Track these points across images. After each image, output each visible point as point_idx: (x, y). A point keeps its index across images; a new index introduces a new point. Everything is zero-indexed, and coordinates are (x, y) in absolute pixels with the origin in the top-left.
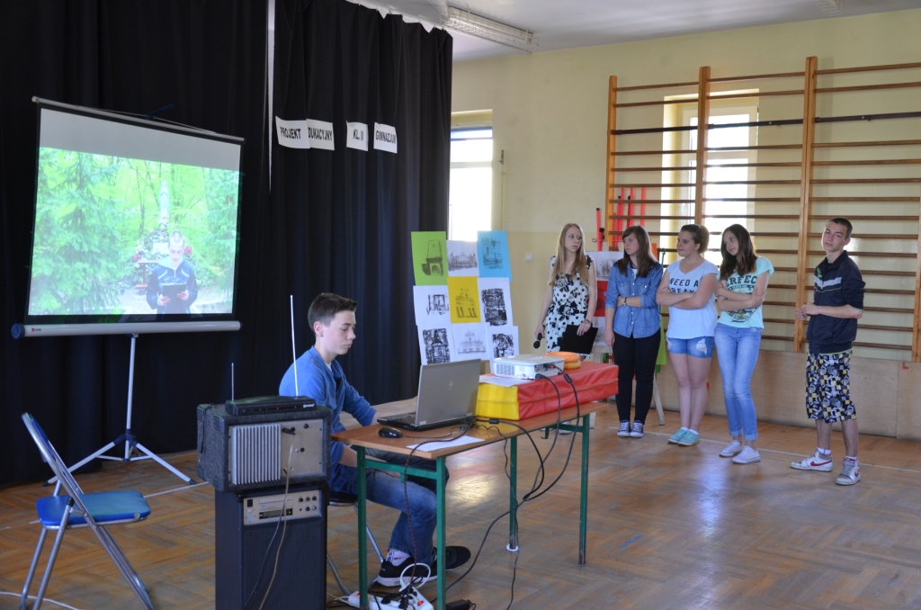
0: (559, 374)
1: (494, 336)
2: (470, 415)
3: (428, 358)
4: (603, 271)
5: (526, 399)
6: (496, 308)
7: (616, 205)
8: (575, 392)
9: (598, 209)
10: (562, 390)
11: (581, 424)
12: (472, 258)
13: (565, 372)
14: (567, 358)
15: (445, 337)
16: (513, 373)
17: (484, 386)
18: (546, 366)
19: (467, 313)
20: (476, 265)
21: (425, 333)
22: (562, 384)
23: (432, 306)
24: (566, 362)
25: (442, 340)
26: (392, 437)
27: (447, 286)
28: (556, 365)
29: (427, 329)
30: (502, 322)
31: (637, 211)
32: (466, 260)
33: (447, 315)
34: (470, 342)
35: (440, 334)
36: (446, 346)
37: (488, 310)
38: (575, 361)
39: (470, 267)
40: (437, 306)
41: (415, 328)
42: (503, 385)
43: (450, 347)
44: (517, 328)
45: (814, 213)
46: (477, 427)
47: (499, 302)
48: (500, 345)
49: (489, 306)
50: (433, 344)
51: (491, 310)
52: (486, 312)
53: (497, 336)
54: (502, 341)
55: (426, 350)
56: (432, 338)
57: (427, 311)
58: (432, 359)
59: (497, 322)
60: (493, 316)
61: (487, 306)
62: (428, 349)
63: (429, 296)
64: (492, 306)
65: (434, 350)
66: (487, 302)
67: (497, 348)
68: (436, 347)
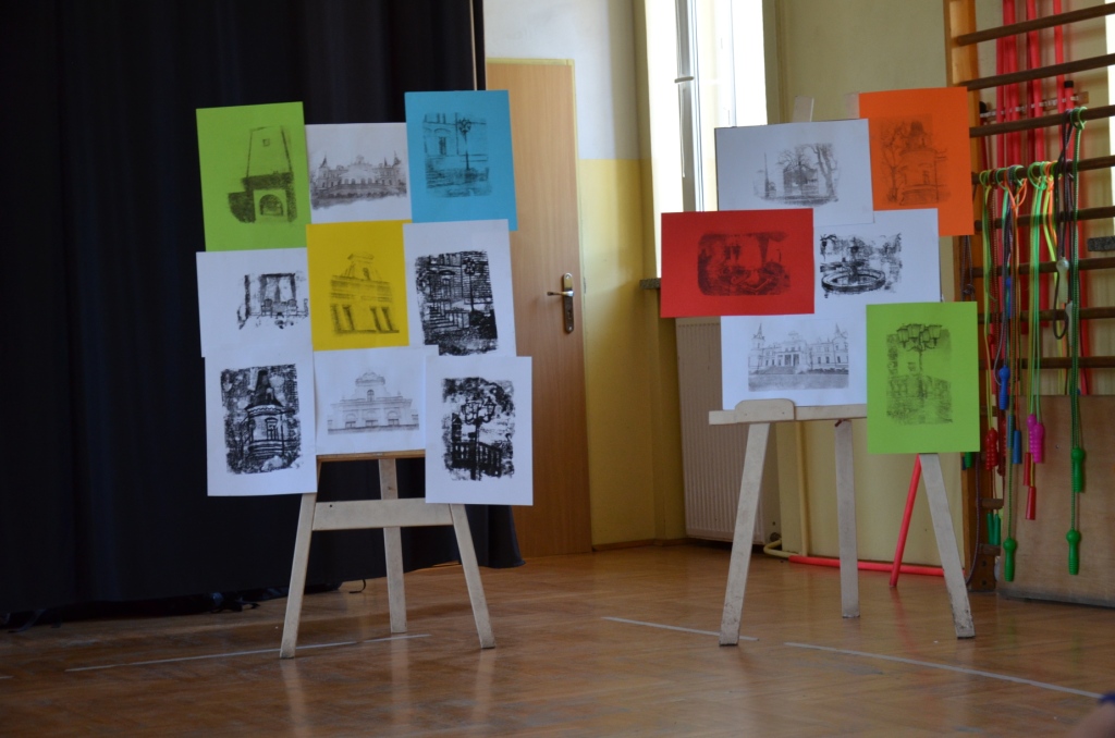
1: (450, 383)
3: (231, 444)
4: (787, 182)
6: (459, 304)
12: (389, 170)
15: (290, 388)
19: (364, 319)
20: (402, 189)
21: (227, 376)
23: (256, 305)
25: (280, 397)
27: (305, 250)
29: (235, 367)
30: (481, 343)
32: (369, 176)
33: (303, 326)
34: (370, 400)
35: (277, 381)
36: (291, 412)
37: (432, 309)
39: (383, 195)
40: (268, 306)
41: (199, 364)
43: (304, 414)
44: (527, 361)
47: (473, 287)
48: (468, 409)
49: (440, 301)
50: (250, 406)
51: (446, 312)
52: (427, 318)
53: (458, 383)
54: (474, 399)
55: (228, 423)
56: (249, 392)
57: (240, 318)
58: (246, 448)
59: (461, 343)
60: (452, 329)
61: (434, 301)
62: (235, 422)
63: (247, 278)
64: (449, 301)
65: (254, 423)
66: (434, 290)
67: (456, 417)
68: (260, 415)
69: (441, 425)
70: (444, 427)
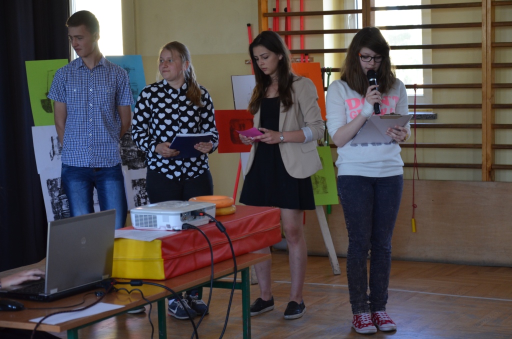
0: (210, 222)
1: (134, 181)
2: (107, 277)
3: (55, 212)
5: (172, 253)
6: (133, 148)
7: (271, 20)
8: (230, 243)
9: (249, 25)
10: (214, 241)
11: (239, 279)
13: (218, 220)
14: (220, 203)
16: (156, 225)
17: (121, 242)
18: (195, 214)
21: (49, 182)
22: (213, 234)
23: (57, 150)
24: (218, 208)
26: (12, 310)
28: (207, 212)
29: (52, 178)
30: (143, 164)
31: (296, 25)
37: (123, 150)
38: (229, 206)
41: (37, 177)
42: (143, 239)
45: (498, 19)
46: (117, 290)
48: (142, 192)
49: (126, 146)
50: (59, 195)
51: (129, 151)
52: (122, 154)
53: (137, 181)
54: (143, 188)
55: (52, 203)
56: (58, 189)
57: (51, 156)
58: (60, 214)
59: (136, 164)
60: (131, 158)
61: (124, 147)
62: (55, 202)
63: (52, 138)
64: (129, 146)
65: (62, 202)
66: (123, 142)
67: (138, 196)
68: (64, 199)
69: (133, 200)
70: (135, 201)
